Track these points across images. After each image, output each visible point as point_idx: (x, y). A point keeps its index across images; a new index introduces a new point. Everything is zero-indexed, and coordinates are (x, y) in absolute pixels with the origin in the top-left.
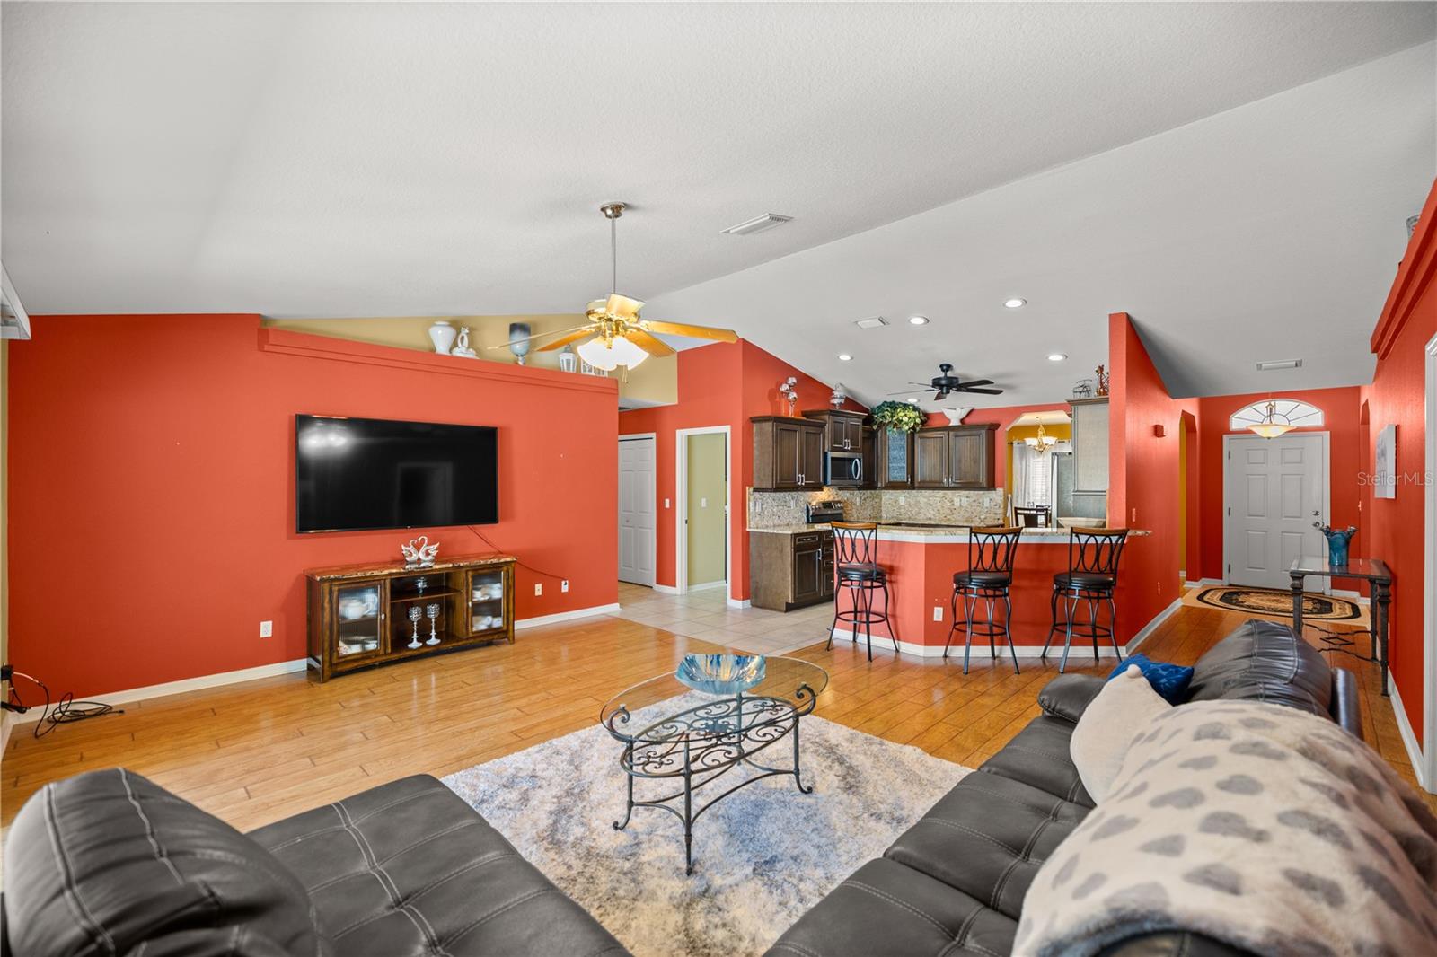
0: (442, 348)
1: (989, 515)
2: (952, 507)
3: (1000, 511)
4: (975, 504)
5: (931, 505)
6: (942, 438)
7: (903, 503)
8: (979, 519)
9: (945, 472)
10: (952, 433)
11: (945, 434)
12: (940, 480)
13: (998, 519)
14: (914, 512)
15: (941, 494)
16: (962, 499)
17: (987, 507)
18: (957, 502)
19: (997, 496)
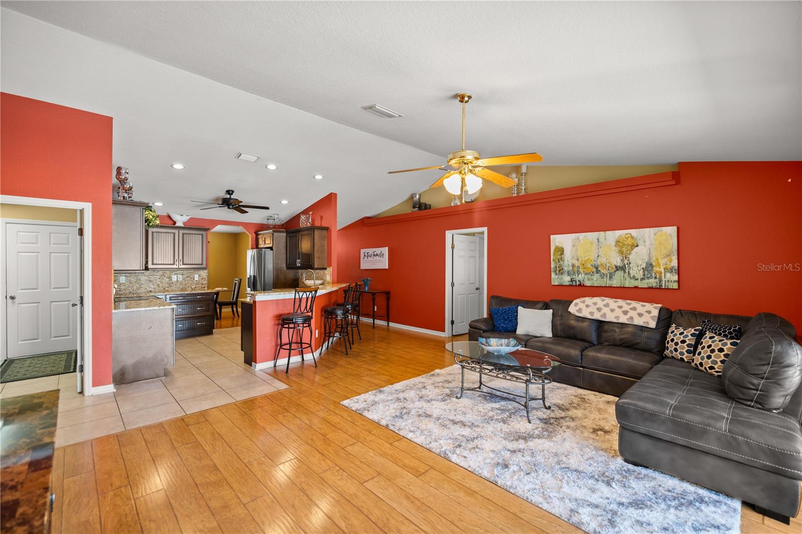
1: (197, 286)
2: (170, 282)
3: (206, 282)
4: (188, 279)
5: (151, 281)
6: (174, 234)
7: (124, 282)
8: (191, 288)
9: (176, 258)
10: (181, 232)
11: (176, 231)
12: (172, 263)
13: (204, 287)
14: (135, 288)
15: (161, 273)
16: (179, 276)
17: (197, 281)
18: (174, 278)
19: (204, 273)
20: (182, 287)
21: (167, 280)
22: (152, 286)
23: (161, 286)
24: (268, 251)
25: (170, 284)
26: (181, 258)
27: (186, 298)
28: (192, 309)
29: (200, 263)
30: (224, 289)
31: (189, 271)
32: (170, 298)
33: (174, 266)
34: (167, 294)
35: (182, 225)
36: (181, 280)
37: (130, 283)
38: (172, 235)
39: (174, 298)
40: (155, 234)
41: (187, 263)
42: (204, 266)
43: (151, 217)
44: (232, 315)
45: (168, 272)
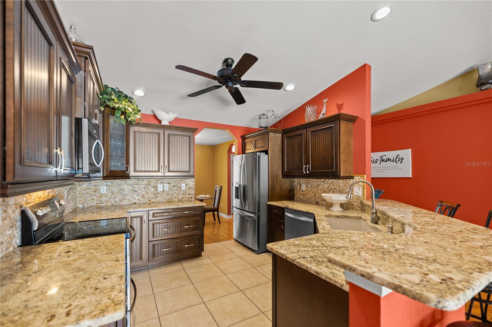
1: (184, 196)
2: (155, 192)
3: (193, 192)
4: (174, 188)
5: (135, 191)
6: (159, 134)
7: (105, 192)
8: (178, 199)
9: (162, 164)
10: (167, 132)
11: (161, 132)
12: (157, 169)
13: (191, 198)
14: (117, 199)
15: (145, 181)
16: (165, 185)
17: (184, 190)
18: (160, 188)
19: (191, 182)
20: (168, 197)
21: (153, 189)
22: (137, 197)
23: (146, 197)
24: (263, 155)
25: (156, 194)
26: (166, 164)
27: (172, 213)
28: (179, 228)
29: (187, 170)
30: (207, 196)
31: (176, 179)
32: (154, 214)
33: (159, 174)
34: (150, 209)
35: (168, 124)
36: (167, 190)
37: (113, 193)
38: (157, 135)
39: (158, 215)
40: (137, 134)
41: (173, 170)
42: (191, 174)
43: (130, 110)
44: (213, 220)
45: (153, 181)
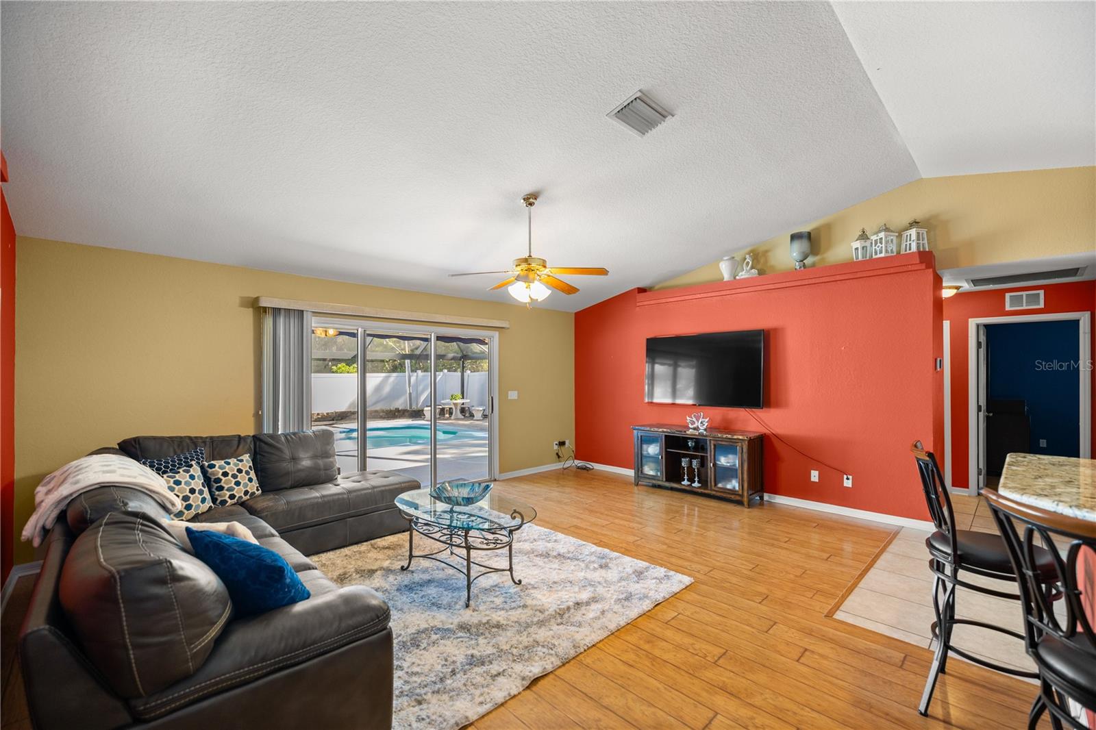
0: (727, 277)
